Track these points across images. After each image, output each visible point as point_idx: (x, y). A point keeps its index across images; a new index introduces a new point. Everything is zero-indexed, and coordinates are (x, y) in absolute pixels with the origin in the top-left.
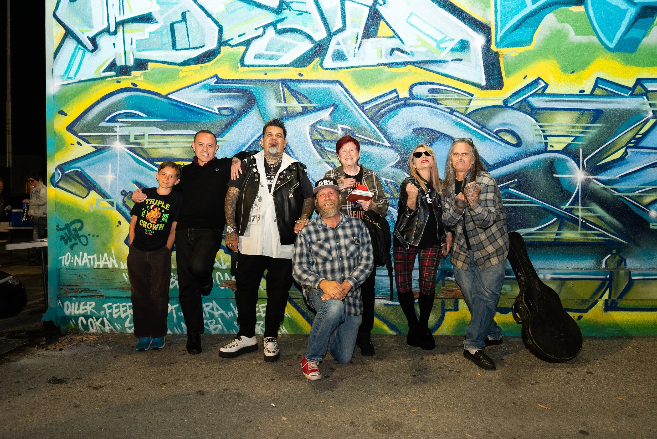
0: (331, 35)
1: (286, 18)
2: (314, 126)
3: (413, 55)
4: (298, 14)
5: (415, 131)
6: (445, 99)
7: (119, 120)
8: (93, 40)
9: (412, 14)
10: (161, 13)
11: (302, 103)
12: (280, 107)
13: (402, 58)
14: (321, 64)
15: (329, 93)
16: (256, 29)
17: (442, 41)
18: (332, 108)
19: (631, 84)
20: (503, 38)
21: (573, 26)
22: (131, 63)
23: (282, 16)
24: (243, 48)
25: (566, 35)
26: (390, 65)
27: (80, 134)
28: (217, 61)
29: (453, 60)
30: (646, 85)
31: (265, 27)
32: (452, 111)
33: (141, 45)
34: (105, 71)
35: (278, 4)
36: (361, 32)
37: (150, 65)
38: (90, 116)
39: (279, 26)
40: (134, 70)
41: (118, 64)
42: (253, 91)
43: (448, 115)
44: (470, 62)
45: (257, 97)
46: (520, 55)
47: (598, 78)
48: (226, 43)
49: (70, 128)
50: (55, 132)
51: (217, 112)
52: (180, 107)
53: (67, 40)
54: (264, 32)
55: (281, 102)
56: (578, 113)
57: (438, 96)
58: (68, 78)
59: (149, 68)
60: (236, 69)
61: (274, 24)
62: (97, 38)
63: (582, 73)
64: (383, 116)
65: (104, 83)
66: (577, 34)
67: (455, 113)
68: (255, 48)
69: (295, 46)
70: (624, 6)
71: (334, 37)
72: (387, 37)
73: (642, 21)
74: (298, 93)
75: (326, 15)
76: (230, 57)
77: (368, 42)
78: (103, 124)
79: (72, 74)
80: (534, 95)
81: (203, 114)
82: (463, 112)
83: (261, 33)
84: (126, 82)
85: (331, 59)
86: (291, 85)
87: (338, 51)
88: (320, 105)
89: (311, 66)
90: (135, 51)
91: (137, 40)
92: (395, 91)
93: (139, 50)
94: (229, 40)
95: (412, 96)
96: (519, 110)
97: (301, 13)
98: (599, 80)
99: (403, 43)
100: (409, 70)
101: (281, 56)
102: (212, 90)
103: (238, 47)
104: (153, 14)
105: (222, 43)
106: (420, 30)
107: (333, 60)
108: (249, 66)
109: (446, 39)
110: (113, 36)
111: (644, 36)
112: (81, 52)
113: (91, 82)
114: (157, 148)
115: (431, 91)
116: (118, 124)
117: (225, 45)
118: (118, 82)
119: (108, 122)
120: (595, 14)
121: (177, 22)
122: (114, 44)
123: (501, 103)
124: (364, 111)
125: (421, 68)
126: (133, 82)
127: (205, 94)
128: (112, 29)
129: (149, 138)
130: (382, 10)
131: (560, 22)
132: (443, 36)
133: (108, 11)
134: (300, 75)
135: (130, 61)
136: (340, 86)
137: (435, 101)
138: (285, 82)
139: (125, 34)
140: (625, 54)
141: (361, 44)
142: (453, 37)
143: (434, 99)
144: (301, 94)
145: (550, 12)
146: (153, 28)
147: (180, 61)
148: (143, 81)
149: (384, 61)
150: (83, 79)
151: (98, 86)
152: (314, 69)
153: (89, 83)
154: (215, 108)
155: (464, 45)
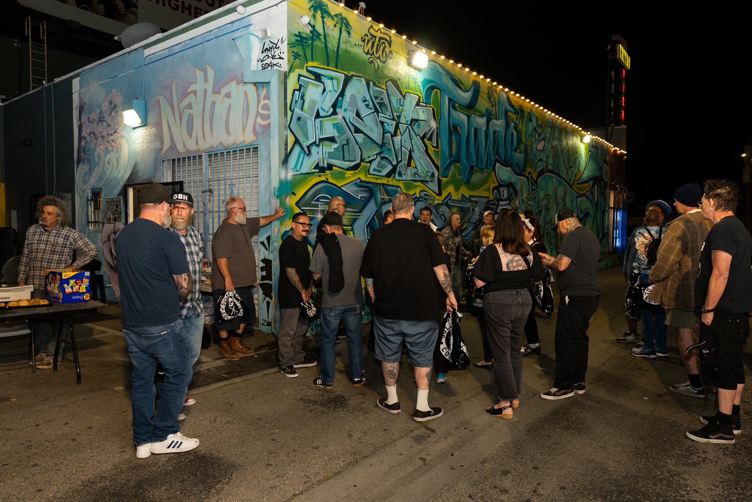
0: (398, 162)
3: (421, 177)
4: (387, 150)
6: (428, 199)
7: (320, 200)
8: (308, 147)
9: (420, 157)
10: (339, 137)
11: (389, 196)
12: (382, 198)
13: (418, 178)
14: (394, 177)
16: (374, 155)
17: (428, 172)
19: (468, 197)
20: (442, 173)
21: (457, 171)
22: (326, 165)
23: (383, 150)
24: (369, 164)
25: (456, 175)
26: (414, 181)
27: (302, 208)
28: (360, 170)
29: (430, 181)
30: (471, 198)
31: (377, 154)
33: (331, 155)
34: (313, 169)
35: (381, 143)
36: (406, 163)
37: (334, 168)
38: (307, 197)
39: (382, 155)
40: (327, 170)
41: (320, 165)
42: (373, 188)
44: (435, 183)
45: (374, 192)
46: (446, 182)
47: (462, 194)
49: (297, 204)
50: (290, 206)
51: (360, 199)
52: (346, 195)
53: (296, 145)
54: (377, 157)
55: (382, 195)
56: (457, 208)
57: (427, 197)
58: (296, 170)
59: (333, 170)
60: (366, 175)
61: (380, 154)
62: (310, 147)
63: (459, 192)
65: (313, 176)
66: (458, 175)
68: (373, 165)
69: (387, 166)
70: (467, 165)
71: (399, 164)
72: (413, 167)
73: (471, 172)
74: (387, 191)
75: (396, 152)
76: (365, 168)
77: (408, 169)
78: (313, 202)
79: (298, 168)
80: (449, 199)
81: (354, 200)
83: (375, 157)
84: (324, 177)
86: (385, 186)
87: (399, 171)
89: (391, 178)
90: (327, 159)
91: (328, 152)
92: (415, 194)
93: (329, 158)
94: (364, 159)
95: (420, 197)
96: (446, 205)
97: (389, 150)
99: (418, 171)
100: (420, 184)
101: (382, 171)
102: (358, 186)
103: (367, 163)
104: (335, 137)
105: (362, 160)
106: (422, 166)
107: (398, 176)
108: (371, 174)
110: (318, 147)
111: (472, 178)
112: (302, 154)
115: (426, 195)
116: (320, 203)
117: (363, 162)
118: (320, 176)
119: (316, 201)
120: (462, 167)
121: (345, 145)
122: (318, 152)
123: (441, 202)
125: (423, 184)
126: (327, 177)
127: (355, 188)
128: (317, 143)
130: (412, 154)
131: (454, 169)
132: (428, 170)
133: (315, 131)
134: (388, 182)
137: (426, 199)
138: (383, 185)
139: (323, 147)
140: (467, 185)
141: (406, 169)
142: (430, 170)
145: (452, 164)
146: (335, 146)
147: (346, 168)
148: (331, 178)
149: (412, 179)
150: (304, 172)
151: (311, 178)
152: (392, 179)
153: (307, 175)
154: (359, 196)
155: (433, 175)
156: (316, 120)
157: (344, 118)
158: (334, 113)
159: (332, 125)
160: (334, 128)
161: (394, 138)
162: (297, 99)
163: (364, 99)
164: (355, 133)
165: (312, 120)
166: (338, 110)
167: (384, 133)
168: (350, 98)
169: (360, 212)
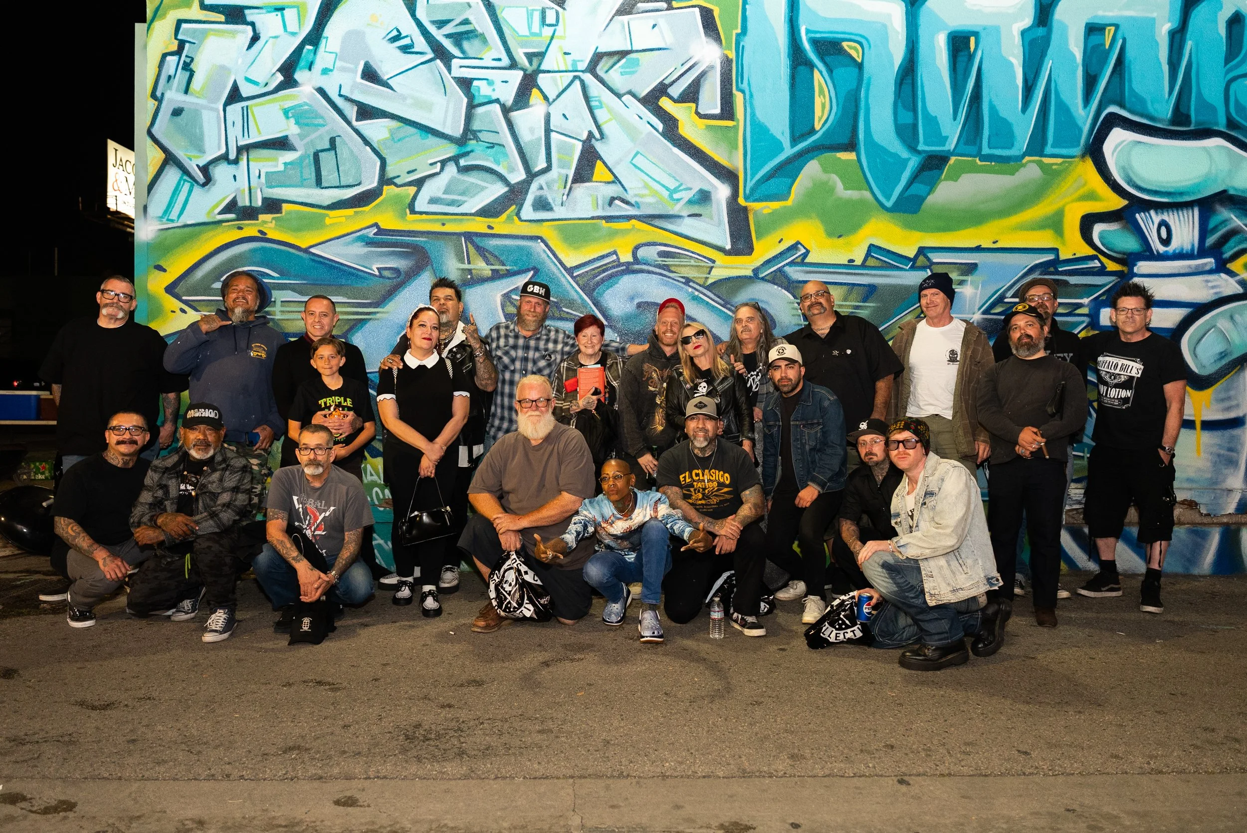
0: (531, 175)
1: (472, 151)
2: (507, 296)
3: (639, 207)
4: (488, 147)
5: (639, 305)
6: (679, 266)
8: (205, 170)
9: (637, 153)
10: (301, 137)
11: (492, 265)
12: (463, 269)
13: (627, 210)
14: (518, 214)
15: (529, 253)
16: (431, 164)
17: (676, 190)
18: (532, 272)
19: (911, 254)
20: (753, 190)
21: (841, 178)
22: (259, 203)
23: (468, 149)
24: (412, 190)
25: (832, 190)
26: (609, 219)
27: (184, 298)
28: (377, 205)
29: (689, 216)
30: (930, 255)
31: (444, 163)
32: (688, 281)
33: (272, 179)
34: (220, 213)
35: (461, 132)
36: (571, 173)
37: (285, 206)
38: (200, 273)
39: (463, 162)
40: (262, 213)
41: (240, 204)
42: (427, 247)
43: (683, 285)
44: (711, 218)
45: (432, 256)
46: (774, 213)
47: (871, 247)
48: (390, 182)
49: (170, 289)
50: (148, 295)
51: (377, 273)
52: (327, 265)
53: (167, 167)
54: (442, 169)
55: (463, 263)
56: (845, 288)
57: (669, 261)
58: (169, 219)
59: (284, 211)
60: (403, 216)
61: (455, 159)
62: (211, 167)
63: (853, 238)
64: (598, 284)
65: (219, 229)
66: (846, 189)
67: (691, 284)
68: (430, 189)
69: (483, 189)
70: (904, 153)
71: (536, 179)
72: (605, 182)
73: (926, 173)
74: (487, 251)
75: (526, 150)
76: (397, 199)
77: (581, 189)
79: (174, 215)
80: (792, 263)
81: (357, 276)
82: (702, 283)
83: (438, 170)
84: (251, 229)
85: (531, 209)
86: (477, 240)
87: (541, 197)
88: (515, 268)
89: (504, 216)
90: (264, 188)
91: (267, 173)
92: (615, 253)
93: (271, 187)
94: (395, 178)
95: (636, 260)
96: (774, 282)
97: (492, 146)
98: (873, 248)
99: (626, 190)
100: (634, 226)
101: (465, 202)
102: (370, 243)
103: (406, 188)
104: (290, 138)
105: (385, 180)
106: (648, 175)
107: (534, 210)
108: (421, 213)
109: (682, 188)
110: (234, 166)
111: (929, 194)
112: (187, 186)
113: (202, 228)
114: (293, 320)
115: (662, 254)
117: (388, 184)
118: (240, 228)
120: (868, 163)
121: (323, 151)
122: (235, 177)
123: (749, 273)
124: (572, 277)
125: (650, 224)
126: (261, 229)
127: (360, 249)
128: (232, 156)
129: (282, 306)
130: (599, 146)
131: (825, 170)
132: (677, 184)
133: (226, 130)
134: (490, 227)
135: (257, 200)
136: (542, 245)
137: (667, 268)
138: (469, 236)
139: (251, 163)
140: (905, 215)
141: (570, 189)
142: (689, 186)
143: (664, 265)
144: (491, 253)
145: (812, 158)
146: (289, 156)
147: (327, 203)
148: (275, 229)
149: (600, 213)
150: (189, 222)
151: (211, 234)
152: (509, 218)
153: (197, 228)
154: (374, 268)
155: (704, 197)
156: (228, 108)
157: (321, 91)
158: (289, 82)
159: (281, 113)
160: (287, 118)
161: (515, 115)
162: (172, 72)
163: (395, 33)
164: (357, 120)
165: (217, 110)
166: (298, 76)
167: (471, 106)
168: (343, 42)
169: (377, 304)
